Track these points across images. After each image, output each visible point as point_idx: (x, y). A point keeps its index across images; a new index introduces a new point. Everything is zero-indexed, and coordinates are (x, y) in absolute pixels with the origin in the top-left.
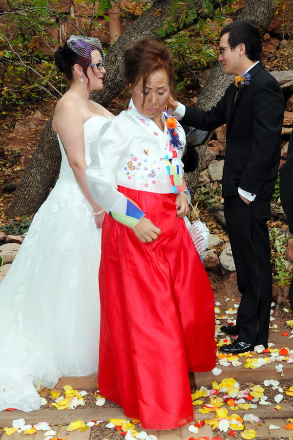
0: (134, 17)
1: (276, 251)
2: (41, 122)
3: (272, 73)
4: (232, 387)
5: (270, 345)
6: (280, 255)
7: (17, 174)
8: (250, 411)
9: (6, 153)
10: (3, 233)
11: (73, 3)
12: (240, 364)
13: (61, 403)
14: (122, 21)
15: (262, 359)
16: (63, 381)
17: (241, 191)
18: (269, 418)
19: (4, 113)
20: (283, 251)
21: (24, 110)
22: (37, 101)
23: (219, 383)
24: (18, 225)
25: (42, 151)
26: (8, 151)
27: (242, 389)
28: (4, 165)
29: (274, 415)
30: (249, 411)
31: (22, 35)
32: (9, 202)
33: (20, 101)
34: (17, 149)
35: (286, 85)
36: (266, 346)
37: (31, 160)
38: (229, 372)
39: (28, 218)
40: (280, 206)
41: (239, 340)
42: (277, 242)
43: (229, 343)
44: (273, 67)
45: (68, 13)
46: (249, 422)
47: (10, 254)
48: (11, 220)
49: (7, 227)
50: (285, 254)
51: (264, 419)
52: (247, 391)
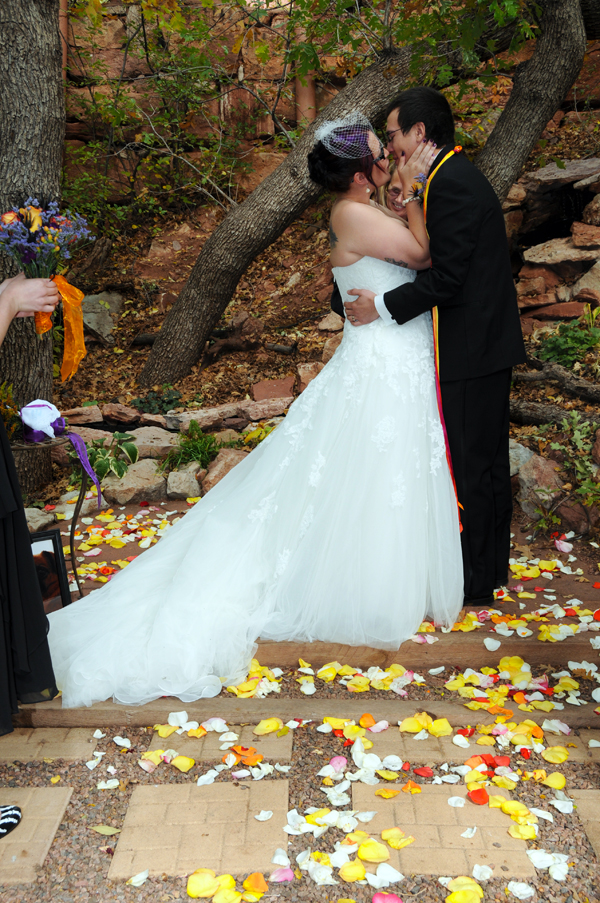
1: (575, 448)
2: (190, 241)
4: (519, 673)
6: (583, 455)
7: (154, 319)
9: (137, 287)
10: (135, 411)
11: (242, 60)
12: (529, 633)
14: (317, 86)
15: (566, 626)
18: (586, 728)
19: (135, 227)
20: (587, 448)
21: (164, 222)
23: (496, 663)
24: (157, 398)
25: (197, 285)
26: (139, 284)
27: (535, 675)
28: (134, 306)
29: (594, 724)
30: (551, 714)
32: (141, 362)
33: (160, 208)
34: (153, 281)
35: (583, 183)
37: (179, 300)
38: (512, 646)
39: (171, 388)
40: (579, 375)
42: (577, 433)
43: (506, 597)
44: (556, 154)
46: (552, 733)
47: (148, 443)
48: (145, 391)
49: (141, 402)
50: (590, 454)
51: (577, 729)
52: (543, 679)
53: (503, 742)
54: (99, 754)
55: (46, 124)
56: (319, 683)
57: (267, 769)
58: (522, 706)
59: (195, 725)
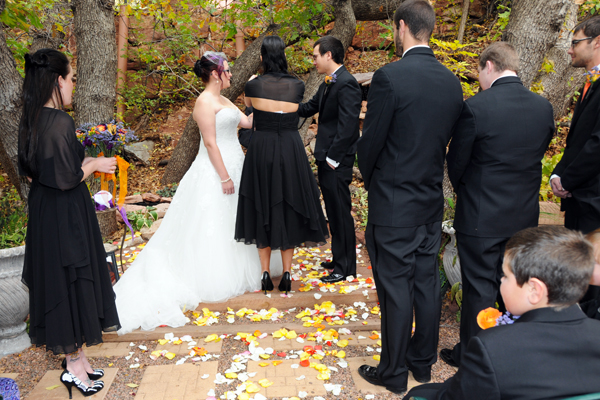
0: (254, 38)
1: (361, 205)
2: (186, 115)
3: (354, 75)
4: (330, 308)
5: (358, 275)
6: (365, 208)
8: (344, 326)
9: (161, 138)
10: (158, 196)
11: (210, 31)
12: (335, 290)
13: (200, 321)
14: (246, 42)
15: (352, 286)
16: (202, 305)
17: (328, 159)
18: (358, 331)
19: (160, 109)
21: (174, 107)
22: (184, 100)
23: (320, 305)
24: (169, 190)
25: (187, 136)
26: (162, 136)
27: (337, 309)
28: (160, 146)
29: (362, 329)
30: (342, 326)
31: (174, 54)
32: (163, 173)
33: (171, 100)
34: (169, 135)
35: (366, 83)
36: (355, 277)
37: (179, 142)
38: (327, 297)
41: (334, 272)
43: (327, 275)
44: (356, 71)
45: (206, 38)
46: (343, 334)
47: (163, 211)
48: (164, 187)
49: (161, 192)
51: (354, 331)
52: (342, 310)
53: (319, 339)
54: (132, 353)
56: (237, 318)
57: (209, 356)
59: (177, 338)
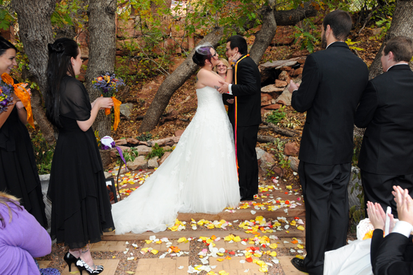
1: (278, 150)
2: (155, 86)
4: (262, 221)
6: (281, 152)
7: (143, 111)
10: (137, 140)
11: (171, 31)
12: (265, 208)
14: (195, 38)
15: (276, 206)
18: (283, 237)
19: (137, 82)
20: (282, 150)
21: (146, 81)
22: (153, 76)
24: (144, 136)
25: (157, 100)
26: (139, 100)
27: (267, 222)
28: (137, 107)
29: (285, 236)
30: (272, 234)
32: (139, 125)
33: (145, 76)
34: (143, 99)
37: (151, 105)
38: (260, 213)
39: (149, 133)
40: (279, 127)
42: (279, 145)
44: (269, 59)
45: (169, 36)
46: (272, 239)
47: (142, 151)
48: (141, 134)
49: (139, 138)
50: (283, 152)
51: (280, 238)
52: (270, 223)
53: (257, 243)
54: (128, 249)
55: (110, 50)
56: (198, 226)
57: (182, 253)
58: (263, 231)
59: (158, 240)
